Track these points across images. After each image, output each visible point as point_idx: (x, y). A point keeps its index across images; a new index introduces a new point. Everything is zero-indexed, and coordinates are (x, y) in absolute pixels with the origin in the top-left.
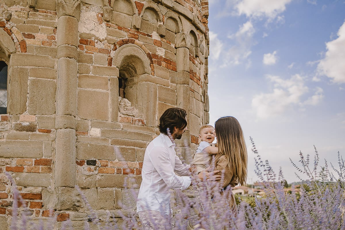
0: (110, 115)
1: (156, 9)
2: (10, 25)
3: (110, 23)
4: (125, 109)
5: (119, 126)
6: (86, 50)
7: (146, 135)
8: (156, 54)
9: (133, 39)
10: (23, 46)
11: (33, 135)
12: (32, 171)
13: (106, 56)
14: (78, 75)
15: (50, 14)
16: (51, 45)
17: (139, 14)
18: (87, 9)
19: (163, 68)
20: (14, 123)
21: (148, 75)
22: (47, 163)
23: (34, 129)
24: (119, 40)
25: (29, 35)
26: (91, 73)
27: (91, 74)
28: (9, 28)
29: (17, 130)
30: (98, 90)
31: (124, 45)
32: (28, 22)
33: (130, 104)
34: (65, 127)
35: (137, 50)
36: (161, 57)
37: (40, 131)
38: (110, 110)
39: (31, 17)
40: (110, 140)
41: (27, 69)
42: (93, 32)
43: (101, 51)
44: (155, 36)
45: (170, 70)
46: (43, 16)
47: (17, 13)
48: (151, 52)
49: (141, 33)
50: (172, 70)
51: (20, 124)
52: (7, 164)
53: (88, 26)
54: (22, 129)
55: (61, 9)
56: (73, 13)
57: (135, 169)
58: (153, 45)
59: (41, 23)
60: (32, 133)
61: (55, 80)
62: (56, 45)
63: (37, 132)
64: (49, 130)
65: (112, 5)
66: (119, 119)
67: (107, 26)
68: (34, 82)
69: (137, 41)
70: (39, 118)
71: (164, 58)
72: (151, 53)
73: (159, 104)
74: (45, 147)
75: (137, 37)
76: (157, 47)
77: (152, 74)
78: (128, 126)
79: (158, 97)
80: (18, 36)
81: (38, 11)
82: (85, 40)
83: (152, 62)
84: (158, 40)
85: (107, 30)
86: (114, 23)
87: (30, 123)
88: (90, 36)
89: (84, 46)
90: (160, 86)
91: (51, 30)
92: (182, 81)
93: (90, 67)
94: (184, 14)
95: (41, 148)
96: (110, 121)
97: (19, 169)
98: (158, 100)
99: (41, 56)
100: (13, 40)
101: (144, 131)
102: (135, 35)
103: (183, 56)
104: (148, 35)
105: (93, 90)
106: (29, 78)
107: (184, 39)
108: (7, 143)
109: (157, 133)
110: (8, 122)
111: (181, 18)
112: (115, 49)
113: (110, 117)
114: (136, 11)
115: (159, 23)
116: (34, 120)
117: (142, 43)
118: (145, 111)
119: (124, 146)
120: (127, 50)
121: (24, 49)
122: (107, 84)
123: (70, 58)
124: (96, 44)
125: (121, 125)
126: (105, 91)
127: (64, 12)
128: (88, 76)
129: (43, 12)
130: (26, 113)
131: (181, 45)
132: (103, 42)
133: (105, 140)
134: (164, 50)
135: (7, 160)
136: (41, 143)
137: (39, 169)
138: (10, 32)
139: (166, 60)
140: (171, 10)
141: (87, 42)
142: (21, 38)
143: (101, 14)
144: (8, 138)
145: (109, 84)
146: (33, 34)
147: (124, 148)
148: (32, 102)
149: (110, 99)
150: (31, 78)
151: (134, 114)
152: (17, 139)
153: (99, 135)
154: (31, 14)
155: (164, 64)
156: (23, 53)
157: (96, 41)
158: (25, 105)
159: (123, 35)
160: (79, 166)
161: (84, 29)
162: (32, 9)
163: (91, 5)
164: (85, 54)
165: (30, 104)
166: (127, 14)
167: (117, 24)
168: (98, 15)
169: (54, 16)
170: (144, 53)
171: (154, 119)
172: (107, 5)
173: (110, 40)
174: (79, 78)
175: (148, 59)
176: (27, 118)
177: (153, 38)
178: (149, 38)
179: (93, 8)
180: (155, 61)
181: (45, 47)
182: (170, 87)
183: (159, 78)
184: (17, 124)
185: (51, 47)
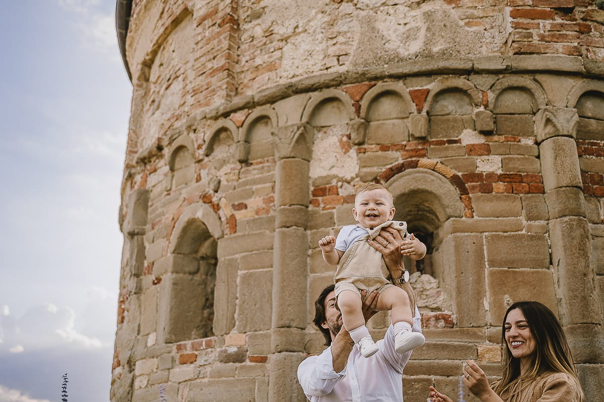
1: (461, 87)
2: (218, 197)
3: (365, 146)
4: (424, 297)
6: (322, 205)
7: (460, 346)
8: (476, 172)
9: (414, 159)
10: (232, 224)
11: (242, 368)
14: (310, 252)
15: (267, 164)
16: (268, 212)
17: (419, 111)
18: (325, 135)
19: (499, 195)
20: (218, 350)
21: (454, 220)
23: (242, 357)
24: (384, 170)
25: (239, 204)
28: (216, 203)
29: (221, 362)
31: (396, 175)
32: (240, 186)
33: (434, 285)
34: (279, 350)
35: (424, 177)
36: (491, 175)
37: (253, 359)
39: (243, 176)
41: (236, 260)
42: (334, 171)
43: (349, 199)
44: (469, 137)
45: (521, 195)
46: (258, 169)
47: (226, 177)
48: (459, 172)
49: (431, 143)
50: (529, 193)
51: (226, 351)
53: (325, 163)
54: (228, 358)
56: (291, 152)
58: (466, 156)
59: (255, 182)
60: (240, 364)
61: (273, 269)
62: (275, 210)
63: (248, 363)
64: (265, 357)
65: (363, 114)
67: (359, 152)
68: (245, 278)
69: (424, 161)
70: (250, 338)
71: (501, 175)
72: (460, 174)
73: (492, 274)
74: (258, 388)
75: (422, 152)
76: (476, 157)
77: (466, 216)
79: (486, 260)
80: (226, 212)
81: (252, 164)
82: (321, 189)
83: (464, 191)
84: (477, 143)
85: (359, 159)
86: (374, 142)
87: (238, 348)
88: (329, 179)
89: (320, 198)
90: (492, 236)
91: (269, 188)
92: (557, 210)
94: (547, 68)
95: (252, 390)
98: (487, 266)
99: (255, 234)
100: (220, 218)
101: (452, 340)
102: (417, 150)
103: (553, 155)
104: (451, 142)
106: (240, 273)
107: (548, 121)
108: (210, 384)
109: (492, 339)
110: (213, 349)
111: (538, 79)
114: (414, 108)
115: (476, 110)
116: (243, 343)
117: (435, 161)
120: (402, 184)
121: (234, 228)
123: (288, 227)
124: (340, 190)
127: (280, 154)
129: (258, 163)
130: (234, 332)
131: (545, 134)
132: (352, 183)
134: (497, 159)
136: (253, 381)
138: (216, 208)
139: (505, 178)
140: (507, 75)
141: (323, 192)
142: (229, 212)
143: (347, 136)
144: (211, 376)
146: (245, 202)
148: (242, 312)
150: (242, 272)
151: (439, 304)
152: (221, 377)
154: (243, 172)
155: (500, 186)
156: (233, 235)
157: (340, 184)
158: (234, 318)
159: (392, 159)
161: (318, 171)
162: (243, 165)
163: (330, 126)
164: (322, 212)
165: (239, 315)
166: (396, 118)
167: (379, 142)
168: (341, 139)
169: (273, 164)
170: (440, 180)
171: (478, 309)
172: (353, 117)
173: (366, 174)
174: (311, 256)
175: (452, 188)
176: (234, 341)
177: (464, 143)
178: (453, 147)
179: (335, 130)
180: (474, 188)
181: (260, 218)
182: (524, 232)
183: (486, 220)
184: (221, 351)
185: (269, 215)
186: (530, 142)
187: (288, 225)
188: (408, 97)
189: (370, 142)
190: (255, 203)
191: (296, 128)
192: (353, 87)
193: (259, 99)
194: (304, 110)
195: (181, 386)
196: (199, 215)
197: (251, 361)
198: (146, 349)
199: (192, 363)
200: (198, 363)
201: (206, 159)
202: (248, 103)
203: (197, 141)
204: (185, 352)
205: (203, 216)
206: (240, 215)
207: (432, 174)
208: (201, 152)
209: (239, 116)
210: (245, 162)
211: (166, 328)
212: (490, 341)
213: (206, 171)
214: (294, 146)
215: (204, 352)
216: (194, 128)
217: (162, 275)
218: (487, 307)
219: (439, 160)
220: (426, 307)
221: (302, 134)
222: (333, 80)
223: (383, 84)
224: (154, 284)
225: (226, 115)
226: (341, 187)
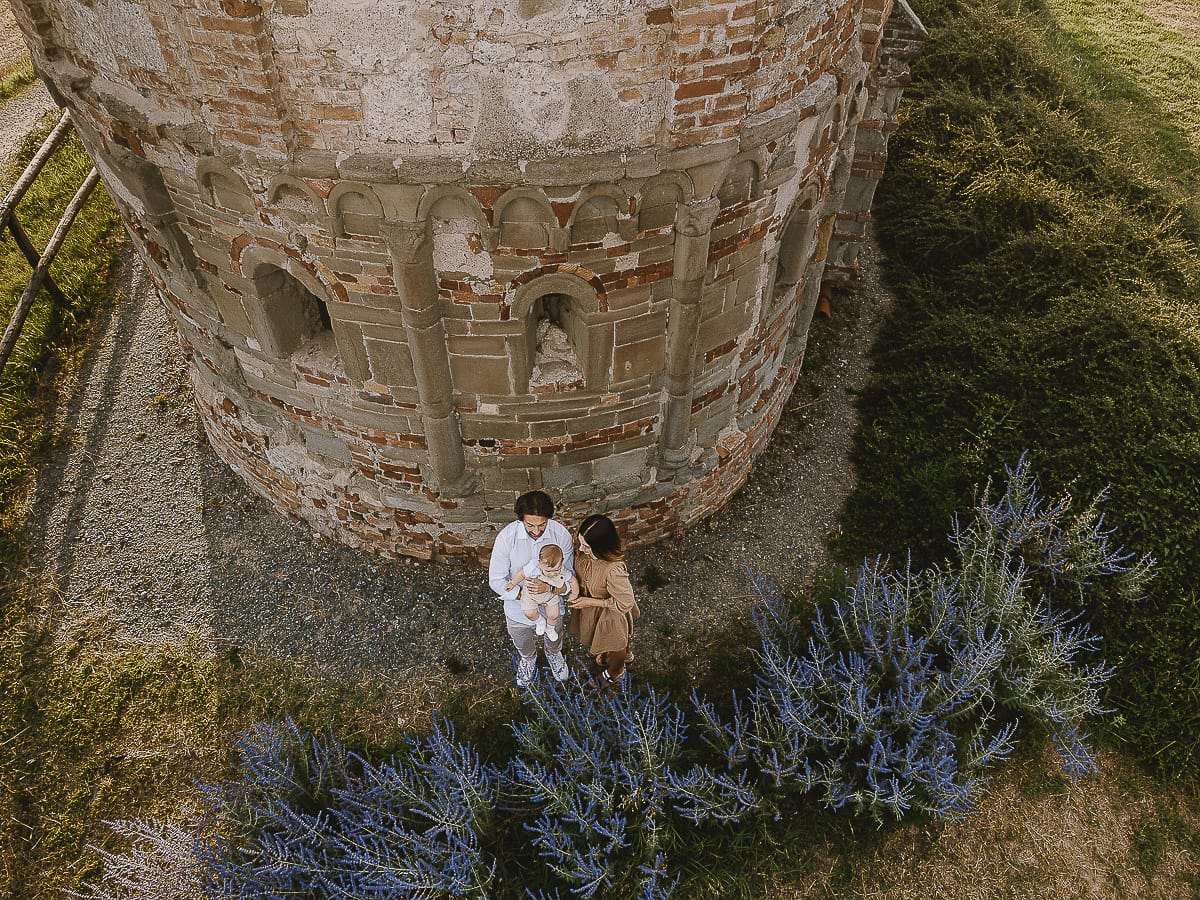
0: (512, 388)
1: (609, 194)
2: (308, 257)
3: (499, 248)
5: (532, 399)
6: (454, 298)
7: (587, 399)
8: (614, 272)
9: (553, 264)
10: (341, 292)
11: (389, 408)
12: (399, 446)
13: (495, 305)
14: (446, 336)
15: (373, 243)
16: (387, 292)
17: (562, 225)
18: (447, 227)
19: (633, 287)
20: (357, 390)
21: (590, 316)
22: (419, 440)
23: (388, 401)
24: (521, 273)
25: (345, 275)
26: (469, 331)
27: (469, 334)
28: (308, 263)
29: (365, 399)
30: (486, 356)
31: (535, 279)
32: (339, 254)
33: (564, 341)
35: (564, 283)
36: (627, 272)
37: (400, 404)
38: (512, 381)
39: (341, 246)
40: (516, 416)
41: (357, 325)
42: (463, 270)
43: (485, 298)
44: (611, 241)
45: (652, 283)
46: (361, 245)
47: (314, 238)
49: (572, 249)
50: (659, 279)
51: (367, 393)
52: (362, 431)
53: (453, 260)
54: (372, 399)
56: (414, 259)
57: (564, 445)
58: (607, 258)
59: (360, 257)
60: (386, 405)
61: (407, 344)
63: (395, 406)
64: (413, 404)
65: (496, 222)
66: (531, 389)
67: (492, 252)
68: (371, 343)
69: (565, 266)
70: (393, 389)
71: (637, 269)
72: (599, 275)
73: (617, 350)
74: (410, 423)
75: (563, 258)
76: (616, 258)
77: (601, 311)
78: (548, 396)
79: (614, 341)
80: (326, 277)
81: (350, 237)
82: (452, 283)
83: (601, 290)
84: (618, 245)
85: (493, 260)
86: (508, 245)
87: (380, 395)
88: (459, 275)
89: (451, 291)
90: (622, 322)
91: (383, 268)
92: (680, 297)
93: (465, 324)
95: (405, 424)
96: (513, 394)
97: (380, 441)
98: (615, 345)
99: (375, 309)
100: (321, 281)
101: (581, 396)
102: (558, 256)
103: (688, 255)
104: (593, 246)
105: (478, 356)
108: (355, 410)
110: (349, 385)
111: (690, 173)
112: (514, 286)
113: (512, 390)
114: (555, 222)
115: (622, 217)
116: (385, 391)
117: (575, 265)
119: (542, 421)
120: (541, 287)
121: (345, 296)
122: (502, 346)
123: (423, 329)
124: (473, 287)
125: (536, 396)
126: (499, 357)
128: (465, 338)
129: (359, 238)
130: (372, 380)
131: (685, 232)
132: (486, 282)
133: (506, 417)
134: (635, 256)
135: (361, 428)
136: (404, 418)
137: (408, 445)
138: (311, 268)
139: (641, 272)
141: (454, 286)
143: (476, 235)
144: (354, 405)
145: (507, 346)
146: (353, 275)
147: (543, 423)
148: (377, 368)
149: (510, 367)
150: (367, 337)
152: (367, 409)
153: (496, 412)
154: (340, 243)
155: (634, 280)
156: (345, 302)
157: (473, 282)
158: (368, 371)
159: (530, 264)
160: (468, 446)
161: (445, 264)
162: (338, 234)
163: (453, 218)
164: (454, 304)
165: (374, 370)
166: (534, 223)
167: (515, 246)
168: (470, 238)
170: (581, 284)
171: (604, 373)
172: (484, 222)
173: (504, 276)
174: (449, 340)
175: (591, 289)
176: (375, 388)
177: (605, 247)
178: (594, 251)
179: (459, 224)
180: (611, 285)
181: (379, 296)
182: (649, 313)
183: (618, 311)
184: (362, 393)
186: (668, 230)
187: (423, 327)
188: (550, 207)
189: (503, 244)
190: (366, 279)
192: (482, 188)
194: (419, 206)
196: (287, 267)
197: (398, 405)
199: (323, 386)
200: (331, 389)
201: (273, 206)
203: (250, 183)
204: (311, 375)
205: (295, 272)
206: (349, 286)
208: (264, 199)
209: (319, 185)
210: (341, 233)
212: (611, 392)
213: (278, 219)
214: (416, 254)
215: (337, 384)
217: (240, 288)
218: (611, 372)
219: (578, 264)
221: (423, 242)
223: (519, 188)
224: (227, 288)
225: (295, 175)
226: (475, 285)
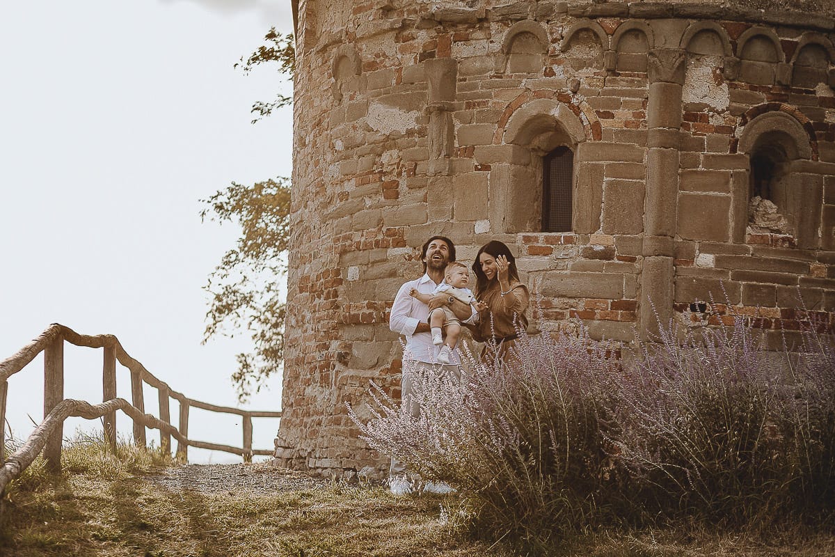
0: (730, 233)
1: (822, 43)
2: (577, 99)
3: (737, 82)
5: (747, 250)
6: (693, 130)
7: (798, 263)
8: (824, 122)
9: (777, 102)
10: (597, 131)
11: (609, 265)
12: (607, 318)
13: (727, 137)
14: (680, 171)
15: (637, 79)
16: (638, 126)
17: (788, 61)
18: (698, 63)
20: (581, 246)
21: (803, 162)
22: (630, 308)
23: (610, 255)
24: (751, 108)
25: (605, 113)
26: (701, 166)
27: (701, 168)
28: (576, 105)
29: (587, 257)
30: (711, 193)
31: (761, 115)
32: (605, 93)
33: (775, 210)
34: (657, 254)
35: (785, 121)
37: (620, 258)
38: (732, 224)
39: (609, 84)
40: (730, 272)
41: (602, 166)
42: (706, 101)
43: (719, 129)
44: (822, 90)
46: (627, 81)
47: (588, 80)
48: (811, 120)
49: (792, 91)
51: (591, 248)
52: (572, 307)
53: (698, 91)
54: (594, 255)
55: (653, 73)
56: (672, 77)
57: (773, 321)
58: (818, 107)
59: (623, 93)
60: (607, 261)
61: (644, 181)
62: (646, 126)
63: (616, 261)
64: (634, 257)
65: (739, 53)
66: (747, 238)
67: (731, 86)
68: (610, 184)
69: (786, 106)
70: (618, 239)
72: (812, 122)
73: (826, 208)
74: (626, 283)
75: (784, 98)
76: (825, 109)
77: (812, 159)
78: (762, 249)
79: (823, 197)
80: (589, 116)
81: (619, 74)
82: (694, 115)
83: (814, 138)
84: (827, 96)
85: (730, 93)
86: (744, 80)
87: (605, 247)
88: (701, 106)
89: (691, 123)
90: (830, 178)
91: (639, 103)
93: (699, 157)
95: (620, 285)
96: (730, 242)
97: (588, 315)
98: (824, 202)
99: (622, 145)
100: (582, 122)
101: (792, 258)
102: (780, 95)
104: (808, 92)
105: (704, 193)
106: (605, 179)
108: (572, 276)
110: (574, 245)
112: (743, 123)
113: (730, 235)
114: (783, 56)
115: (831, 68)
116: (610, 243)
117: (794, 107)
118: (797, 222)
119: (755, 283)
120: (766, 123)
121: (598, 135)
122: (727, 182)
123: (666, 148)
124: (710, 119)
125: (751, 248)
126: (723, 194)
127: (658, 77)
128: (696, 172)
129: (626, 75)
130: (600, 231)
132: (722, 115)
133: (721, 273)
135: (572, 301)
136: (621, 277)
137: (617, 315)
138: (577, 110)
141: (695, 117)
142: (593, 117)
143: (720, 69)
144: (573, 269)
145: (731, 182)
146: (612, 111)
147: (755, 285)
148: (608, 214)
149: (731, 206)
150: (608, 179)
151: (780, 227)
152: (586, 270)
153: (712, 265)
154: (609, 81)
156: (597, 142)
157: (711, 113)
158: (599, 220)
159: (759, 99)
160: (678, 313)
161: (691, 96)
162: (610, 73)
163: (704, 55)
164: (692, 136)
165: (605, 218)
166: (766, 62)
167: (749, 81)
168: (715, 71)
169: (644, 80)
170: (797, 125)
171: (814, 235)
172: (729, 54)
173: (737, 109)
174: (681, 175)
175: (805, 133)
176: (600, 240)
177: (818, 95)
178: (809, 97)
179: (708, 60)
180: (821, 135)
181: (629, 131)
183: (827, 165)
184: (586, 248)
185: (639, 129)
187: (668, 146)
188: (780, 46)
189: (740, 79)
190: (623, 115)
191: (677, 55)
192: (732, 24)
193: (635, 12)
194: (683, 35)
195: (532, 276)
196: (555, 112)
197: (619, 260)
198: (470, 236)
199: (545, 255)
200: (553, 256)
201: (562, 56)
202: (623, 13)
203: (552, 33)
204: (535, 244)
205: (561, 115)
206: (605, 124)
207: (791, 119)
208: (558, 46)
209: (610, 23)
210: (613, 72)
211: (507, 218)
212: (819, 261)
213: (561, 67)
214: (675, 73)
215: (561, 247)
216: (548, 18)
217: (492, 162)
218: (820, 235)
219: (796, 107)
220: (768, 228)
221: (683, 62)
222: (715, 14)
223: (758, 27)
224: (476, 168)
225: (593, 17)
226: (712, 117)
